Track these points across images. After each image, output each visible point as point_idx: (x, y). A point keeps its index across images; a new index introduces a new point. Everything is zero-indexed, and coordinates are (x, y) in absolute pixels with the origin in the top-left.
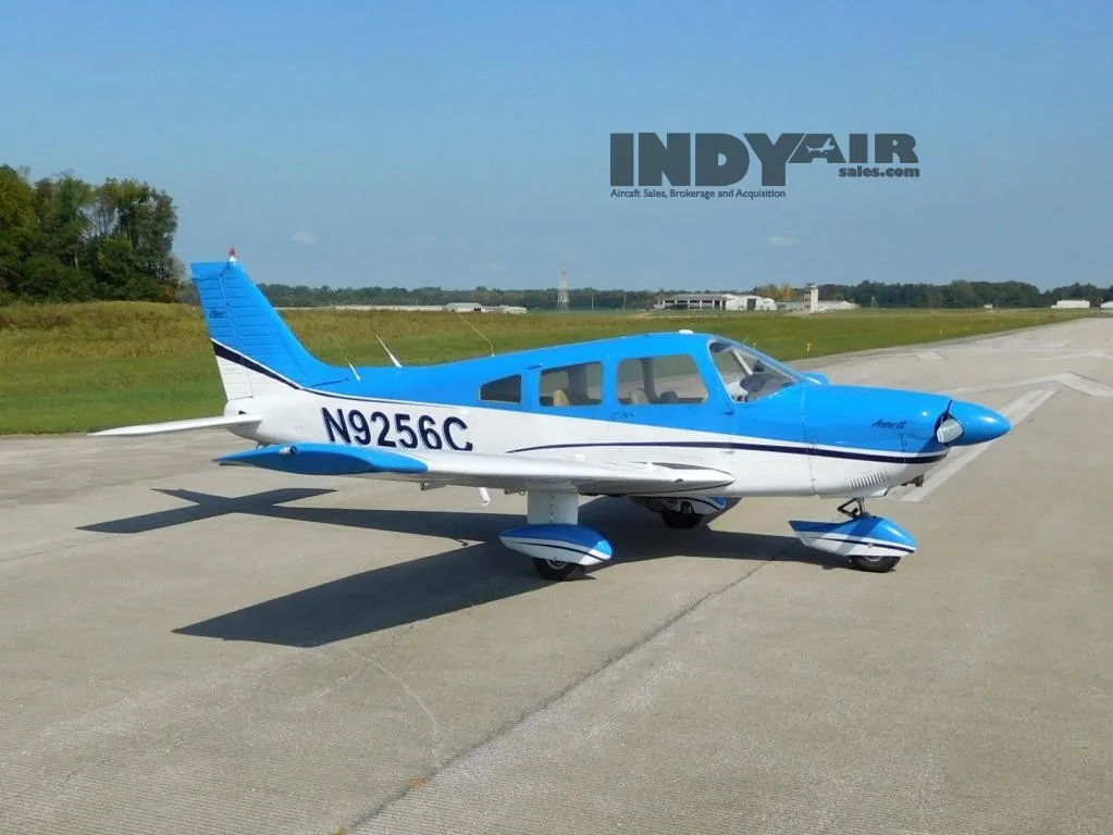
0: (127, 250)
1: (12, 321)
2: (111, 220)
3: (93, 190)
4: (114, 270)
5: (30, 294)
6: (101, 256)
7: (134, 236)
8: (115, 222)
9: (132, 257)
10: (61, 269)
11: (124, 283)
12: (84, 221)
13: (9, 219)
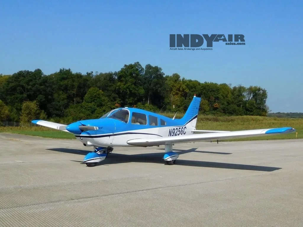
0: (254, 103)
1: (220, 120)
2: (250, 96)
3: (247, 89)
4: (250, 108)
5: (229, 114)
6: (247, 105)
7: (256, 100)
8: (252, 96)
9: (255, 105)
10: (237, 108)
11: (252, 112)
12: (244, 96)
13: (225, 96)
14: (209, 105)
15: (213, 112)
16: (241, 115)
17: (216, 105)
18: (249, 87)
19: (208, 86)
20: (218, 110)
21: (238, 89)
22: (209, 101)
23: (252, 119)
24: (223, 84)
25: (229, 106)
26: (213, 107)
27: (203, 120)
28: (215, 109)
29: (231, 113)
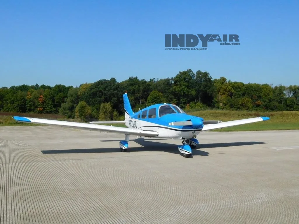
0: (294, 100)
2: (290, 94)
3: (287, 88)
4: (290, 104)
6: (288, 102)
7: (296, 97)
8: (292, 94)
9: (295, 102)
10: (278, 104)
11: (293, 107)
12: (284, 94)
13: (266, 94)
14: (252, 103)
15: (256, 108)
16: (282, 110)
17: (259, 102)
18: (289, 86)
19: (251, 86)
20: (260, 107)
21: (279, 88)
22: (252, 99)
23: (291, 114)
24: (265, 84)
25: (271, 103)
26: (256, 104)
27: (245, 116)
28: (258, 106)
29: (272, 109)
